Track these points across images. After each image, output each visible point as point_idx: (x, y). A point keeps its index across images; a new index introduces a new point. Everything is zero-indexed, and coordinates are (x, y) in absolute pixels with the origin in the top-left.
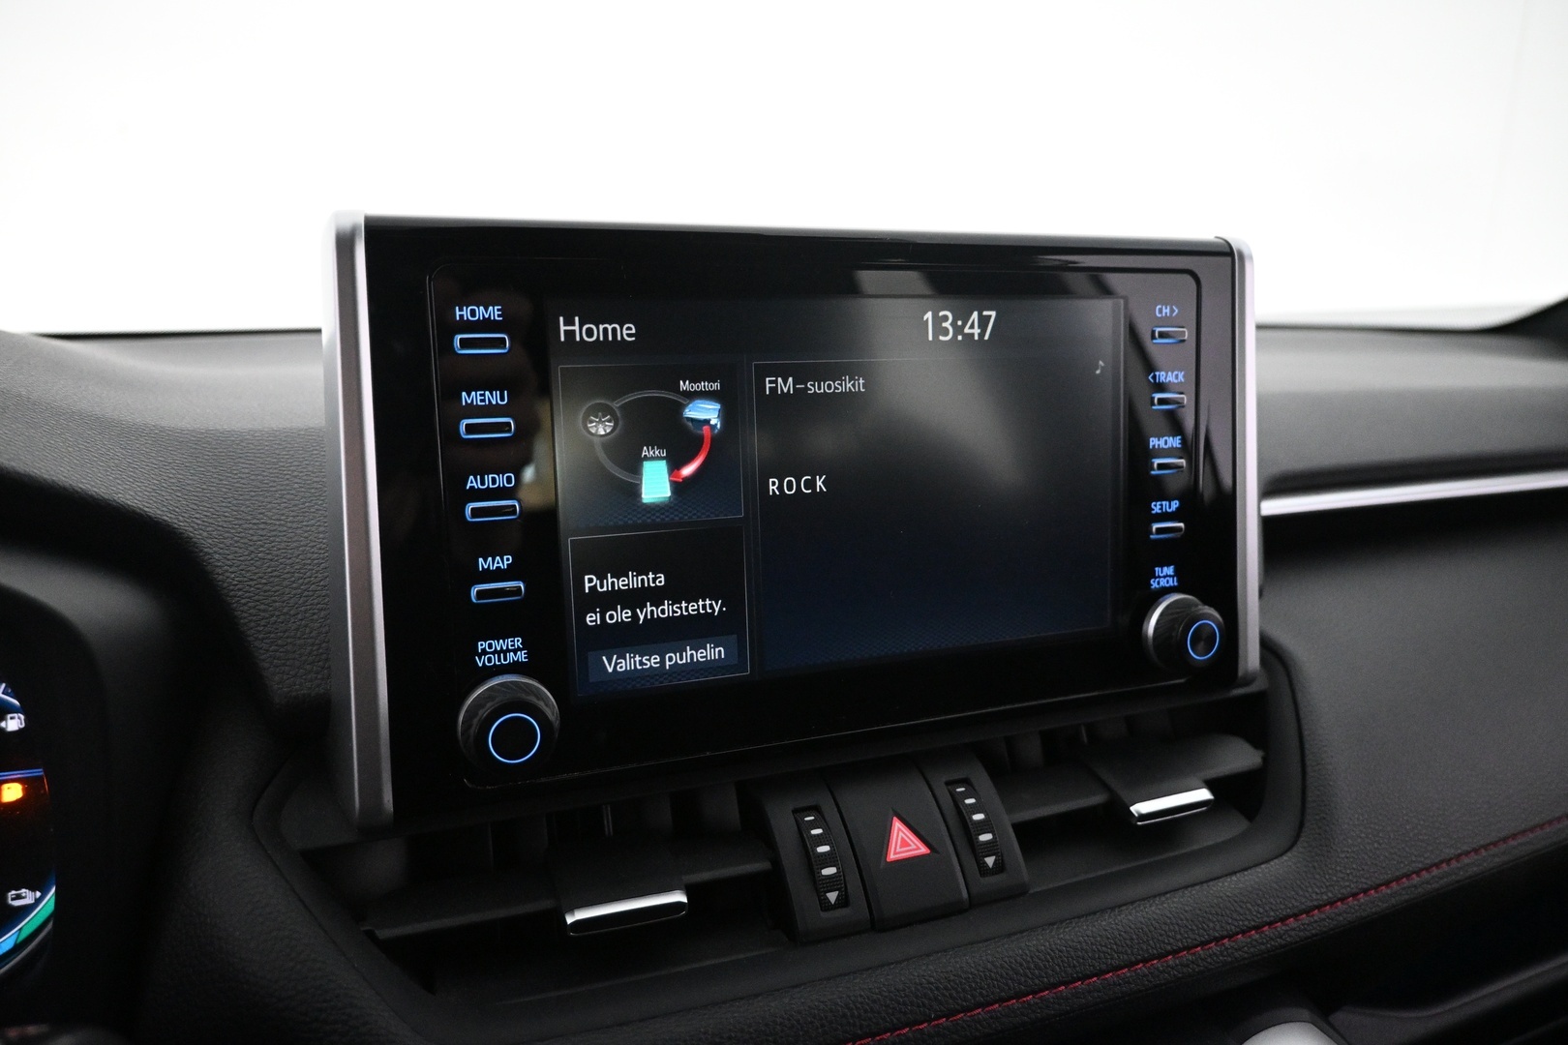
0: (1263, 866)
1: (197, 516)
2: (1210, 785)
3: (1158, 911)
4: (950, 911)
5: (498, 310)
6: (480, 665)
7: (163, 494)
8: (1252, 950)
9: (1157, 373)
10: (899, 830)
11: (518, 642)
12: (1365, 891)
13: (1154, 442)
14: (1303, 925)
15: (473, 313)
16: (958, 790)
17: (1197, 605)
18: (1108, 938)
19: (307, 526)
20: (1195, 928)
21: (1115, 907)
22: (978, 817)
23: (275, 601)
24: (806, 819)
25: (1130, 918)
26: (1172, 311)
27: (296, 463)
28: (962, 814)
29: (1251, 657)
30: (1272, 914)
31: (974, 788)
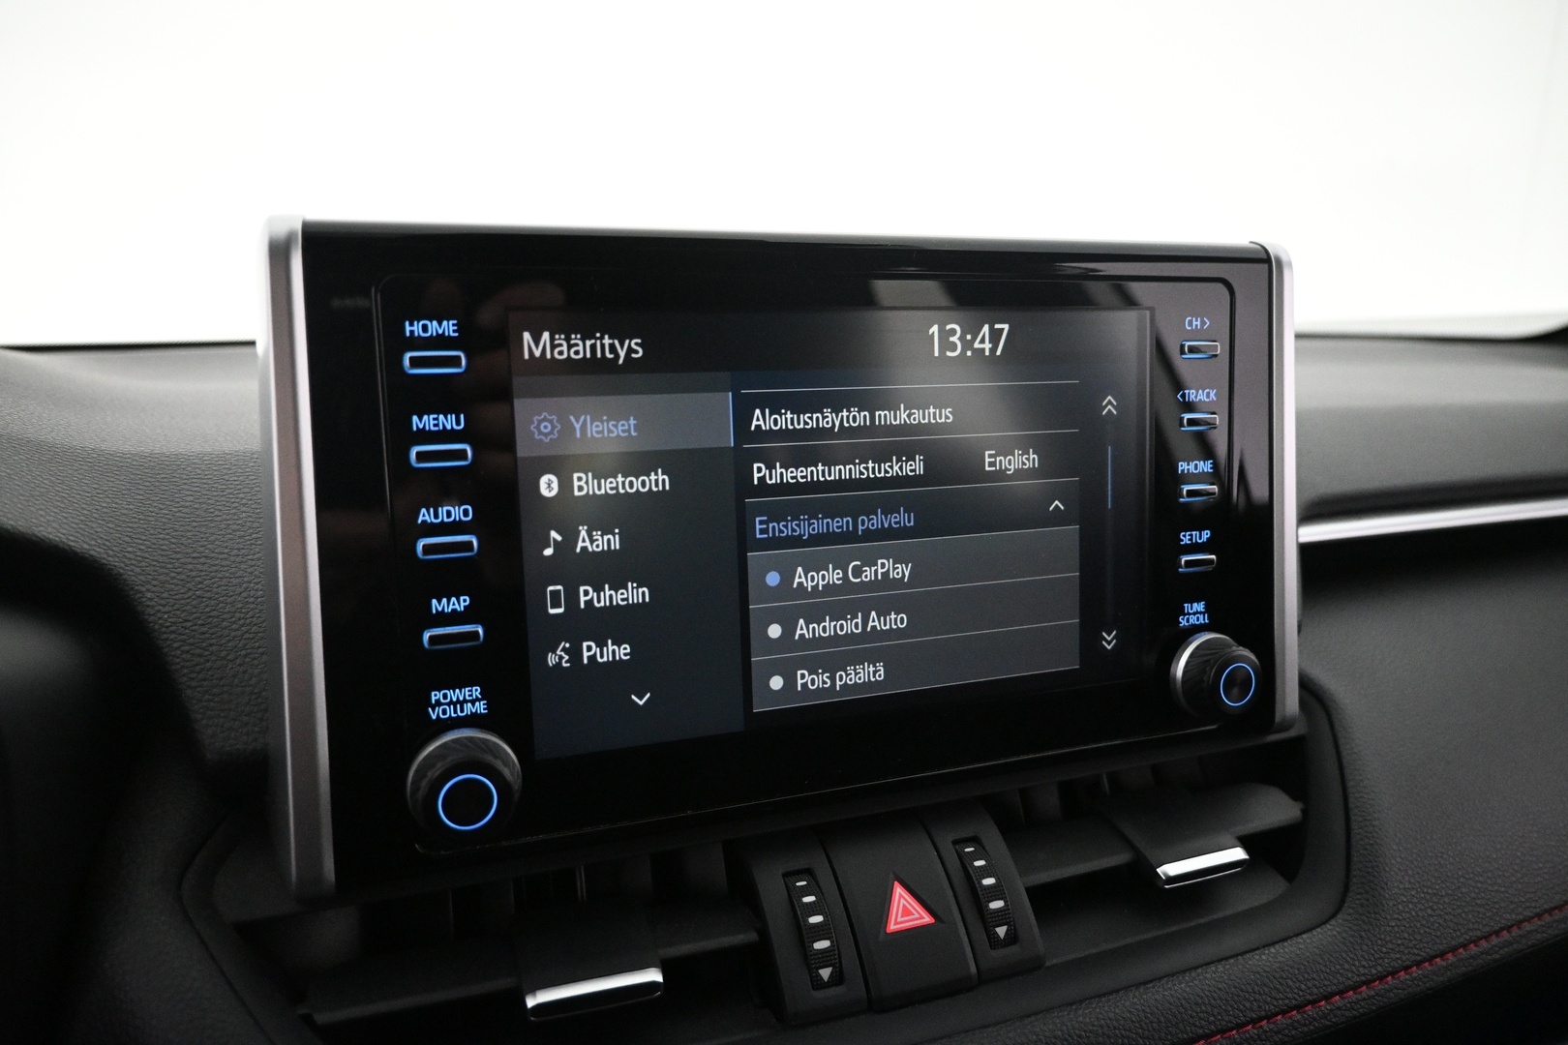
0: (1304, 936)
1: (130, 549)
2: (1245, 842)
3: (1188, 989)
4: (956, 988)
5: (454, 325)
6: (434, 717)
7: (94, 525)
8: (1293, 1032)
9: (1187, 392)
10: (901, 896)
11: (477, 691)
12: (1418, 964)
13: (1183, 466)
14: (1350, 1003)
15: (425, 328)
16: (967, 850)
17: (1230, 646)
18: (1132, 1021)
19: (252, 560)
20: (1230, 1009)
21: (1141, 984)
22: (989, 881)
23: (211, 645)
24: (798, 884)
25: (1157, 997)
26: (1203, 323)
27: (246, 490)
28: (971, 879)
29: (1289, 700)
30: (1315, 991)
31: (984, 849)
